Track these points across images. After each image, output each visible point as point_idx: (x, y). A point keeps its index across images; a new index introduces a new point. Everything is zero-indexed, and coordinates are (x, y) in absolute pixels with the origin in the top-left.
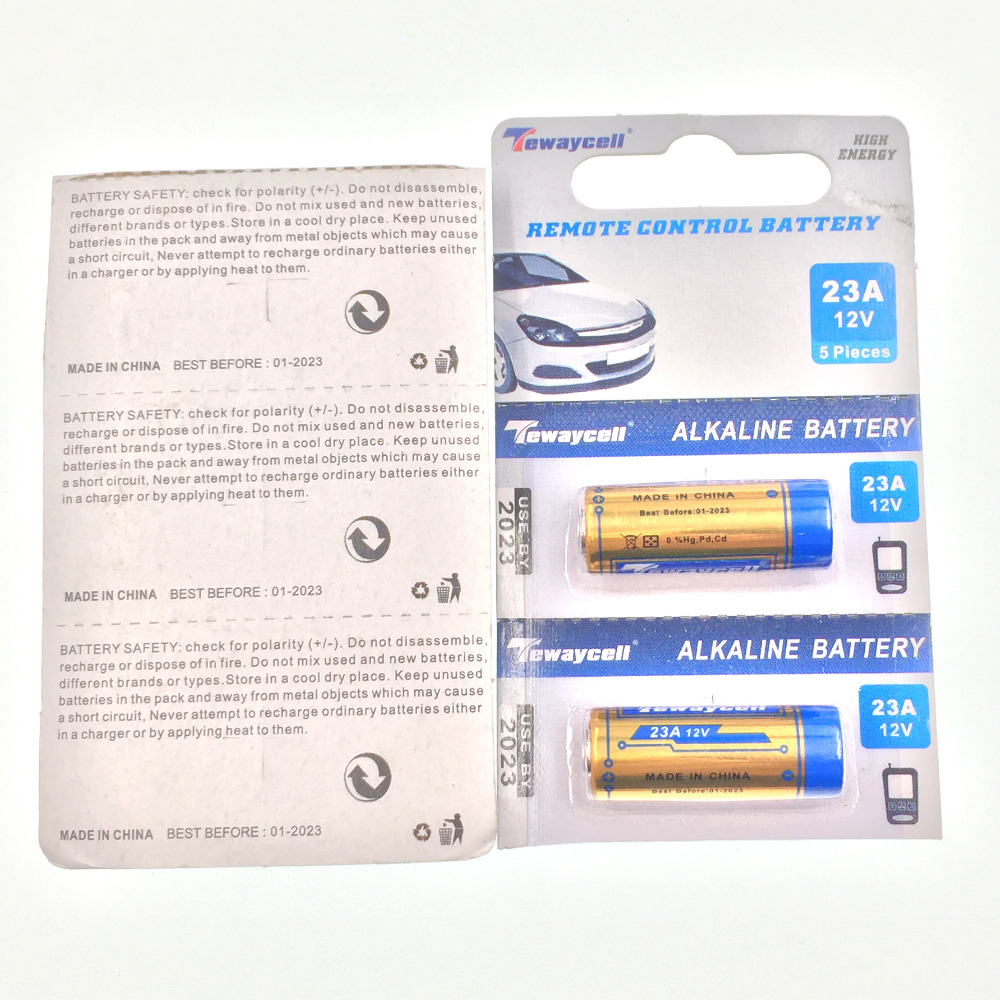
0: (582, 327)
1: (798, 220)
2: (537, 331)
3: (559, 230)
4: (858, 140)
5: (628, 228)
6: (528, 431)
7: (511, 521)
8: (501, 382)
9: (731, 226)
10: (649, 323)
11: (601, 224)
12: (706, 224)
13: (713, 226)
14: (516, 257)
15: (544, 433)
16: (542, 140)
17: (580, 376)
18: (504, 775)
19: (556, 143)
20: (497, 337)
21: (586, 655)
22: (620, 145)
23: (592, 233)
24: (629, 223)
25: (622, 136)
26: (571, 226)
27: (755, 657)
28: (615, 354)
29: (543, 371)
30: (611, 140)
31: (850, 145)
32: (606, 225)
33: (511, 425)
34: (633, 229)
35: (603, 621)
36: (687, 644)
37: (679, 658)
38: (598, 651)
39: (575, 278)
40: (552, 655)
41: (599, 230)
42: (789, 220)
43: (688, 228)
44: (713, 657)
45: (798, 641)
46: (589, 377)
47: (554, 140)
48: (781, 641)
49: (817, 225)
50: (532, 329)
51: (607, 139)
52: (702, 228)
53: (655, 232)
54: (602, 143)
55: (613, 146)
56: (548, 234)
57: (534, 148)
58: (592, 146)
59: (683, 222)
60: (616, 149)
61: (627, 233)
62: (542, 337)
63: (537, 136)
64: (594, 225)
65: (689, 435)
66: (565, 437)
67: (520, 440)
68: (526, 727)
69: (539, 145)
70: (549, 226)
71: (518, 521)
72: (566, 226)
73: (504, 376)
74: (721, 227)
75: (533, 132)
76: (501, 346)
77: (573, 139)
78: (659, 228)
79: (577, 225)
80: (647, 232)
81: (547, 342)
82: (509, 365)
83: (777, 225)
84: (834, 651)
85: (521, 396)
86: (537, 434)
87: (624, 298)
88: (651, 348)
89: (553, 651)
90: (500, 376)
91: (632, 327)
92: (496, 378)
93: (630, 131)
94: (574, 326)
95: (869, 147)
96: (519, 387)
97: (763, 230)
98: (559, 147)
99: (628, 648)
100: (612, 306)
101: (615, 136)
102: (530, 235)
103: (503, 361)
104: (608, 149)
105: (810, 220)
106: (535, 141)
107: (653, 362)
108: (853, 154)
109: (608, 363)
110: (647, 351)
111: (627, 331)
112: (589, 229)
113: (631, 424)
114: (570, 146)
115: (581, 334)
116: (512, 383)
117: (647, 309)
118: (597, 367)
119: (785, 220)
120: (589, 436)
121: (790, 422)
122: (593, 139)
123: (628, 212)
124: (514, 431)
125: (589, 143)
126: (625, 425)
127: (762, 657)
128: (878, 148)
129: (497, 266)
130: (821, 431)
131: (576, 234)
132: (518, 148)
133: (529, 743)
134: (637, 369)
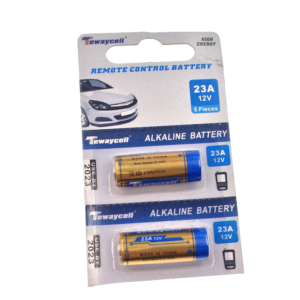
0: (112, 104)
1: (184, 66)
2: (96, 106)
3: (102, 71)
4: (203, 39)
5: (127, 70)
6: (94, 140)
7: (89, 171)
8: (84, 123)
9: (162, 68)
10: (135, 101)
11: (117, 68)
12: (153, 68)
13: (156, 68)
14: (88, 80)
15: (100, 140)
16: (95, 41)
17: (112, 120)
18: (89, 260)
19: (100, 42)
20: (82, 108)
21: (118, 217)
22: (123, 42)
23: (114, 72)
24: (127, 68)
25: (123, 39)
26: (107, 69)
27: (177, 214)
28: (124, 113)
29: (98, 119)
30: (119, 41)
31: (200, 41)
32: (119, 69)
33: (88, 138)
34: (128, 70)
35: (123, 204)
36: (153, 211)
37: (151, 216)
38: (122, 215)
39: (108, 87)
40: (105, 217)
41: (117, 70)
42: (181, 66)
43: (147, 69)
44: (162, 215)
45: (191, 208)
46: (115, 121)
47: (99, 41)
48: (186, 208)
49: (191, 67)
50: (94, 105)
51: (118, 40)
52: (152, 69)
53: (136, 71)
54: (116, 41)
55: (120, 42)
56: (98, 72)
57: (93, 43)
58: (113, 42)
59: (145, 67)
60: (121, 44)
61: (126, 71)
62: (98, 108)
63: (93, 39)
64: (115, 69)
65: (151, 139)
66: (107, 141)
67: (91, 143)
68: (97, 243)
69: (94, 43)
70: (99, 69)
71: (91, 171)
72: (105, 69)
73: (85, 121)
74: (159, 68)
75: (92, 38)
76: (84, 111)
77: (106, 40)
78: (137, 69)
79: (109, 69)
80: (133, 71)
81: (100, 109)
82: (86, 117)
83: (177, 67)
84: (204, 211)
85: (91, 128)
86: (97, 141)
87: (126, 94)
88: (136, 110)
89: (106, 216)
90: (83, 121)
91: (129, 103)
92: (82, 122)
93: (126, 37)
94: (109, 104)
95: (207, 42)
96: (90, 125)
97: (173, 69)
98: (101, 43)
99: (132, 213)
100: (122, 96)
101: (121, 39)
102: (92, 73)
103: (84, 116)
104: (119, 44)
105: (188, 65)
106: (93, 41)
107: (137, 115)
108: (201, 44)
109: (122, 116)
110: (135, 111)
111: (128, 104)
112: (113, 70)
113: (130, 136)
114: (105, 43)
115: (112, 106)
116: (88, 124)
117: (134, 97)
118: (118, 117)
119: (180, 66)
120: (116, 141)
121: (185, 133)
122: (113, 40)
123: (126, 64)
124: (89, 140)
125: (112, 41)
126: (129, 137)
127: (179, 214)
128: (210, 42)
129: (81, 84)
130: (196, 136)
131: (109, 72)
132: (87, 44)
133: (98, 248)
134: (132, 117)
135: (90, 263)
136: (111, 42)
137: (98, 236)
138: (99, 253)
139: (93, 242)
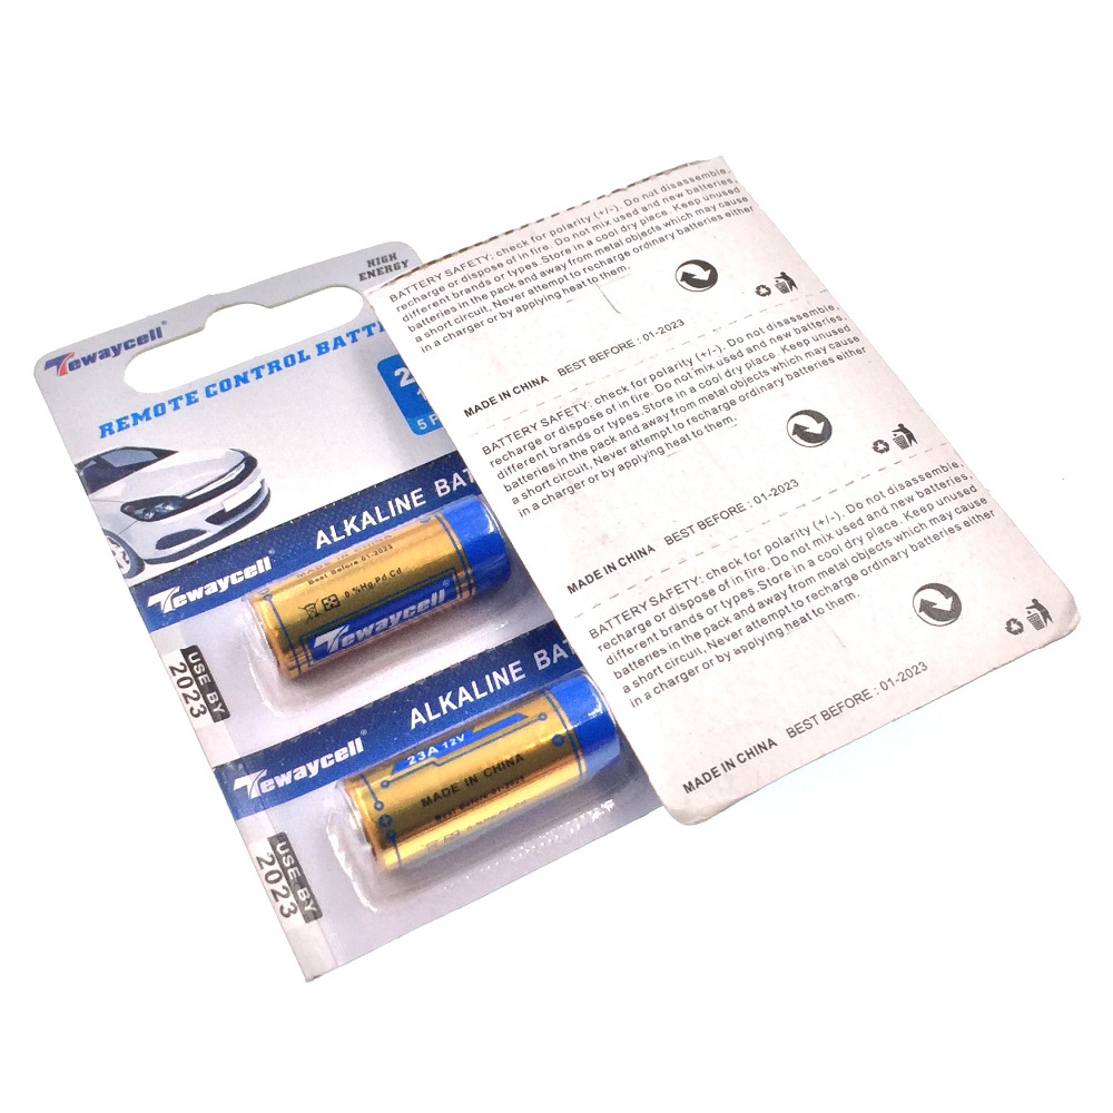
0: (188, 491)
1: (348, 335)
2: (145, 512)
3: (130, 421)
4: (371, 263)
5: (196, 396)
6: (172, 598)
7: (189, 678)
8: (127, 568)
9: (290, 361)
10: (250, 463)
11: (170, 402)
12: (267, 367)
13: (274, 366)
14: (97, 458)
16: (83, 359)
17: (203, 532)
18: (282, 908)
19: (98, 355)
20: (106, 532)
21: (320, 764)
22: (160, 336)
23: (164, 412)
24: (195, 392)
25: (159, 330)
26: (141, 414)
27: (485, 694)
28: (230, 501)
29: (164, 543)
30: (151, 336)
31: (366, 269)
32: (175, 401)
34: (201, 395)
35: (322, 727)
36: (415, 711)
37: (413, 727)
38: (330, 756)
39: (162, 454)
40: (284, 780)
41: (169, 408)
42: (340, 338)
43: (252, 377)
44: (445, 712)
45: (518, 662)
46: (215, 529)
47: (95, 354)
48: (503, 670)
49: (366, 332)
50: (140, 512)
51: (146, 336)
52: (265, 372)
53: (223, 390)
54: (141, 340)
56: (120, 429)
57: (79, 367)
58: (133, 346)
59: (245, 374)
60: (158, 341)
61: (197, 401)
62: (152, 515)
63: (77, 357)
64: (163, 405)
65: (331, 538)
66: (211, 588)
67: (167, 608)
68: (286, 855)
69: (82, 364)
70: (119, 421)
71: (196, 676)
72: (135, 416)
73: (128, 562)
74: (282, 364)
75: (73, 355)
76: (115, 539)
77: (113, 348)
78: (225, 385)
79: (146, 411)
80: (215, 393)
81: (159, 517)
82: (129, 551)
83: (331, 345)
84: (556, 656)
85: (151, 571)
86: (183, 597)
87: (219, 453)
88: (262, 482)
90: (123, 563)
91: (236, 473)
92: (120, 566)
93: (164, 323)
94: (180, 494)
95: (383, 265)
96: (147, 566)
97: (320, 353)
98: (101, 358)
99: (358, 741)
100: (208, 464)
101: (152, 332)
102: (103, 436)
103: (121, 549)
105: (358, 331)
107: (268, 496)
108: (371, 274)
109: (227, 510)
110: (260, 486)
111: (233, 477)
112: (160, 410)
113: (270, 552)
114: (112, 353)
115: (189, 497)
116: (139, 565)
117: (243, 453)
118: (216, 519)
119: (336, 339)
120: (235, 579)
121: (420, 490)
122: (132, 341)
123: (190, 385)
124: (159, 604)
126: (268, 555)
127: (492, 690)
128: (391, 263)
129: (82, 474)
130: (451, 486)
131: (148, 418)
132: (63, 373)
133: (296, 868)
134: (256, 506)
135: (287, 916)
136: (127, 347)
137: (282, 837)
138: (302, 882)
139: (272, 856)
